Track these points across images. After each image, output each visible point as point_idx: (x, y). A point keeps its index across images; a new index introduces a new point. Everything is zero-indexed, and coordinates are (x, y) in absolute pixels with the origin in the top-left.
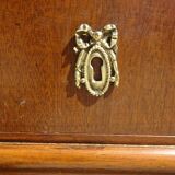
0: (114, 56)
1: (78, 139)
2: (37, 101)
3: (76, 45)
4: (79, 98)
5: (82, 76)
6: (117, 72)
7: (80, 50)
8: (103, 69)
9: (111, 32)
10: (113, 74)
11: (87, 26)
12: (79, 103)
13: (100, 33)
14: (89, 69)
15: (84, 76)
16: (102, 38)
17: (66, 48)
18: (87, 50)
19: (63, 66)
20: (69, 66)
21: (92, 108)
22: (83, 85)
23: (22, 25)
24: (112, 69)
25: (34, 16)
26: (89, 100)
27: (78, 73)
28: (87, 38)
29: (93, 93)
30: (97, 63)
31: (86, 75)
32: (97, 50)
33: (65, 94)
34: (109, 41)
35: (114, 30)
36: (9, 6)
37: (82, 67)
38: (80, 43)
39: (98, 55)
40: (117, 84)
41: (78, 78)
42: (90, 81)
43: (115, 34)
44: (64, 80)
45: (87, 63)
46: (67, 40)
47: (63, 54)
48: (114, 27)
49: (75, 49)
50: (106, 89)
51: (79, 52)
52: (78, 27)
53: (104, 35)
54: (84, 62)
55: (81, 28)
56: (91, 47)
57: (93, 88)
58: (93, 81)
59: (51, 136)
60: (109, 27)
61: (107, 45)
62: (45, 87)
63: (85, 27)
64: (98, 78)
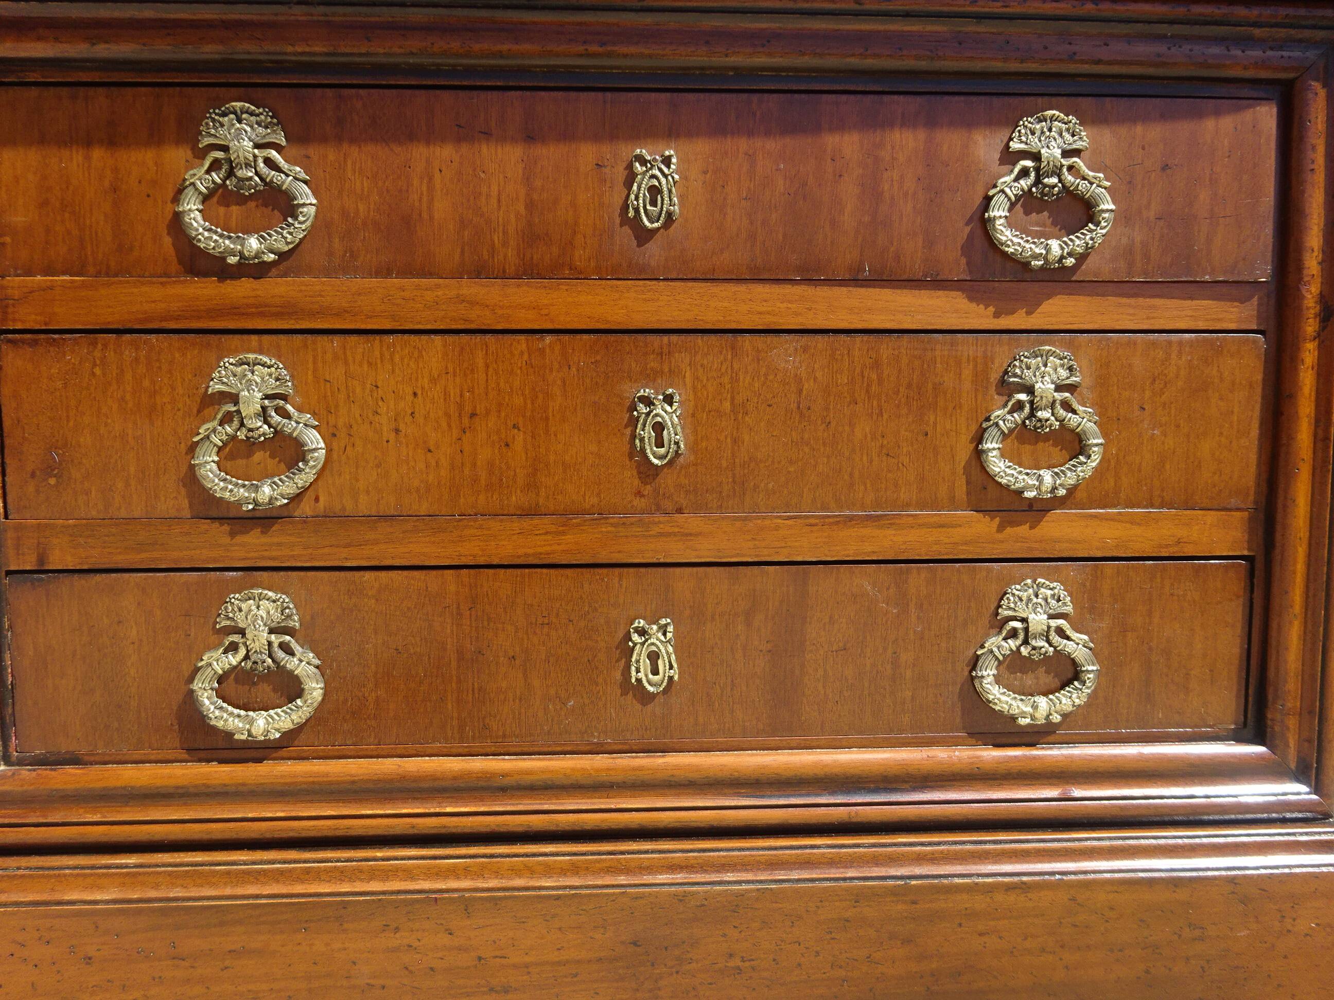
0: (671, 649)
1: (634, 748)
2: (587, 701)
3: (631, 640)
4: (634, 696)
5: (638, 671)
6: (675, 665)
7: (635, 644)
8: (660, 662)
9: (666, 625)
10: (671, 667)
11: (642, 621)
12: (634, 701)
13: (655, 627)
14: (645, 664)
15: (641, 671)
16: (658, 631)
17: (620, 642)
18: (643, 644)
19: (617, 661)
20: (624, 660)
21: (650, 707)
22: (639, 681)
23: (575, 622)
24: (670, 662)
25: (588, 611)
26: (645, 697)
27: (633, 669)
28: (642, 632)
29: (651, 689)
30: (654, 657)
31: (642, 670)
32: (653, 644)
33: (619, 691)
34: (665, 634)
35: (668, 624)
36: (563, 604)
37: (638, 661)
38: (636, 637)
39: (654, 648)
40: (676, 678)
41: (633, 673)
42: (646, 676)
43: (670, 628)
44: (618, 675)
45: (642, 658)
46: (621, 634)
47: (617, 648)
48: (669, 620)
49: (630, 644)
50: (665, 684)
51: (634, 647)
52: (632, 622)
53: (660, 628)
54: (640, 657)
55: (636, 625)
56: (646, 640)
57: (651, 684)
58: (650, 676)
59: (602, 745)
60: (663, 621)
61: (662, 638)
62: (597, 685)
63: (639, 623)
64: (655, 672)
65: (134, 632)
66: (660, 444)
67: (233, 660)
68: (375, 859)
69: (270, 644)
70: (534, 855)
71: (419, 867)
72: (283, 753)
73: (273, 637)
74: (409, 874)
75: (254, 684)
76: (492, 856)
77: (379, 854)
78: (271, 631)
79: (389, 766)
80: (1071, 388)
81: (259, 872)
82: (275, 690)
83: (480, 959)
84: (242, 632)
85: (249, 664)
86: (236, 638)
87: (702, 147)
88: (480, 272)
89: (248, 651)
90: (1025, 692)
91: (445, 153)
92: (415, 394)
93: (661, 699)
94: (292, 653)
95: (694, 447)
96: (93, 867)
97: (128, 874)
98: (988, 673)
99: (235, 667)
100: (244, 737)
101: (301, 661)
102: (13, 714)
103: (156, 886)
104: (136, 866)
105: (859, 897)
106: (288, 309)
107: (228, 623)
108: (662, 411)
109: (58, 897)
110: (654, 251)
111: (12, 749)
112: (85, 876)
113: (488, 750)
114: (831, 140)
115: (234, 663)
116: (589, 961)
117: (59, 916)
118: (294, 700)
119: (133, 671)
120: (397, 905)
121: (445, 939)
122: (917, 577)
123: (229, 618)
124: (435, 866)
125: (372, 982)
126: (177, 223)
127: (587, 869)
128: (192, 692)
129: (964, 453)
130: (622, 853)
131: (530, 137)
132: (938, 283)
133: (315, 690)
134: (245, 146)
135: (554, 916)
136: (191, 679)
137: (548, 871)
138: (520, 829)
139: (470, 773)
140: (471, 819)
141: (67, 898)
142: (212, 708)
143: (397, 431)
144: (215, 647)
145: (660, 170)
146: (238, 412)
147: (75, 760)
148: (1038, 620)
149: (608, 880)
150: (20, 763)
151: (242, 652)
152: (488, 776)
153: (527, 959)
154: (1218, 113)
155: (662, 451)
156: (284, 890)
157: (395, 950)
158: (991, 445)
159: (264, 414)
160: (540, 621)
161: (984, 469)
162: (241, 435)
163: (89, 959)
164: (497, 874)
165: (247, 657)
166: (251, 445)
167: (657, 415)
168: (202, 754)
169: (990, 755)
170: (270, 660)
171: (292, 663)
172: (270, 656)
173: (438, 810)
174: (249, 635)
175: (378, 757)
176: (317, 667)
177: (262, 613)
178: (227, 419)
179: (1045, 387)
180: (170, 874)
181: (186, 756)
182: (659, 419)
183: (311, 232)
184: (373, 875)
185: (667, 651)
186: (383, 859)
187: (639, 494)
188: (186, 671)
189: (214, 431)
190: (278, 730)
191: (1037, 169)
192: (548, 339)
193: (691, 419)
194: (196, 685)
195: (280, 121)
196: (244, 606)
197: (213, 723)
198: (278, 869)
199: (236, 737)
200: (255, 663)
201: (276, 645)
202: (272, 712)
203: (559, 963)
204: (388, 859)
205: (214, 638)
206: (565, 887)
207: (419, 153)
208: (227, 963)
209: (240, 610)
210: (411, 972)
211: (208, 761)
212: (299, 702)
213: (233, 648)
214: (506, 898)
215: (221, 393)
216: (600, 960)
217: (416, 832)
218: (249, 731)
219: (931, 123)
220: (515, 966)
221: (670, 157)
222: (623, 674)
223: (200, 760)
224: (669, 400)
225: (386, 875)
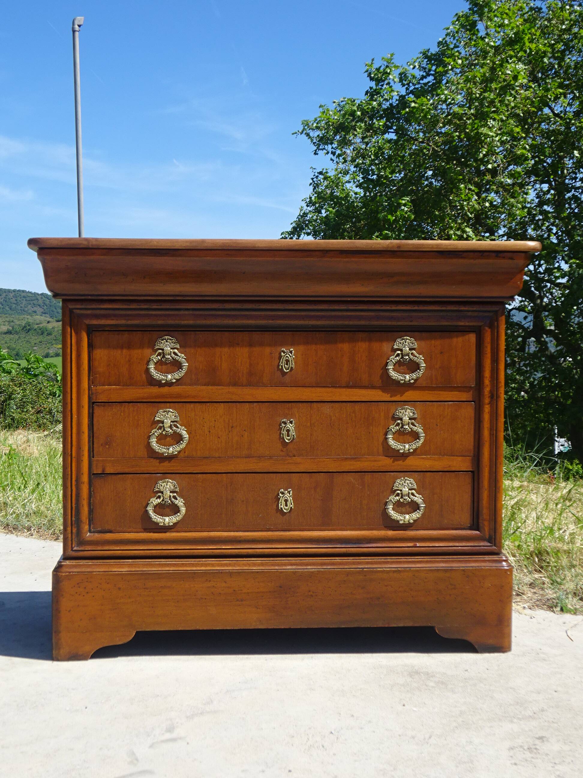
0: (291, 499)
1: (280, 529)
2: (265, 515)
4: (280, 513)
5: (281, 505)
6: (293, 504)
7: (280, 497)
8: (288, 503)
10: (291, 504)
11: (283, 490)
12: (280, 515)
13: (286, 492)
14: (283, 503)
15: (282, 505)
17: (276, 497)
18: (283, 497)
19: (275, 502)
20: (277, 502)
21: (285, 517)
22: (281, 508)
23: (262, 490)
25: (266, 487)
26: (283, 514)
28: (283, 493)
29: (285, 511)
30: (286, 501)
33: (275, 512)
34: (289, 494)
37: (281, 502)
38: (281, 495)
39: (286, 498)
40: (293, 507)
41: (280, 506)
42: (284, 507)
43: (291, 492)
44: (275, 507)
46: (276, 494)
48: (291, 490)
50: (289, 509)
52: (280, 490)
53: (288, 492)
54: (282, 501)
57: (285, 509)
59: (270, 529)
60: (289, 490)
62: (268, 510)
64: (286, 506)
65: (129, 492)
66: (288, 436)
67: (159, 501)
68: (202, 561)
69: (170, 496)
70: (250, 561)
71: (216, 563)
72: (173, 530)
73: (171, 494)
74: (213, 565)
75: (164, 509)
76: (237, 561)
77: (203, 560)
78: (171, 492)
79: (205, 534)
80: (414, 419)
81: (168, 564)
82: (171, 511)
83: (234, 591)
84: (162, 493)
85: (164, 502)
86: (160, 494)
87: (301, 348)
88: (235, 384)
89: (163, 498)
90: (402, 513)
91: (226, 350)
92: (215, 421)
93: (288, 514)
94: (177, 499)
95: (298, 437)
96: (119, 562)
97: (130, 564)
98: (390, 507)
99: (159, 503)
100: (162, 524)
101: (179, 501)
102: (92, 518)
103: (139, 567)
104: (132, 562)
105: (348, 574)
106: (179, 396)
107: (158, 490)
108: (290, 426)
109: (110, 570)
110: (287, 378)
111: (91, 528)
112: (118, 564)
113: (235, 530)
114: (340, 345)
115: (159, 502)
116: (267, 592)
117: (112, 575)
118: (177, 513)
119: (128, 505)
120: (210, 573)
121: (224, 584)
122: (368, 477)
123: (158, 488)
124: (220, 563)
125: (202, 597)
126: (147, 370)
127: (266, 564)
128: (147, 510)
129: (381, 439)
130: (276, 560)
131: (251, 345)
132: (373, 387)
133: (183, 510)
134: (168, 349)
135: (256, 578)
136: (147, 506)
137: (254, 565)
138: (245, 554)
139: (230, 536)
140: (230, 550)
141: (113, 570)
142: (153, 515)
143: (210, 432)
144: (154, 497)
145: (289, 355)
146: (164, 426)
147: (110, 532)
148: (406, 490)
149: (273, 568)
150: (94, 532)
151: (162, 498)
152: (235, 537)
153: (248, 591)
154: (457, 337)
155: (289, 438)
156: (177, 569)
157: (209, 587)
158: (390, 436)
159: (171, 427)
160: (251, 490)
161: (387, 443)
162: (164, 433)
163: (119, 589)
164: (239, 565)
165: (163, 500)
166: (166, 436)
167: (288, 427)
168: (148, 530)
169: (390, 533)
170: (170, 501)
171: (176, 502)
172: (170, 500)
173: (220, 548)
174: (164, 494)
175: (201, 532)
176: (184, 503)
177: (168, 486)
178: (160, 428)
179: (406, 419)
180: (142, 564)
181: (143, 531)
182: (288, 428)
183: (186, 373)
184: (202, 565)
185: (290, 499)
186: (204, 561)
187: (282, 451)
188: (144, 504)
189: (156, 432)
190: (172, 522)
191: (402, 354)
192: (255, 404)
193: (297, 428)
194: (148, 508)
195: (178, 342)
196: (163, 484)
197: (153, 520)
198: (174, 563)
199: (160, 524)
200: (166, 502)
201: (172, 496)
202: (170, 517)
203: (258, 592)
204: (207, 561)
205: (153, 495)
206: (260, 569)
207: (218, 350)
208: (160, 590)
209: (162, 486)
210: (214, 594)
211: (150, 532)
212: (178, 514)
213: (159, 497)
214: (242, 572)
215: (158, 421)
216: (270, 592)
217: (213, 554)
218: (164, 523)
219: (370, 340)
220: (244, 593)
221: (292, 351)
222: (276, 506)
223: (147, 532)
224: (291, 422)
225: (206, 565)
